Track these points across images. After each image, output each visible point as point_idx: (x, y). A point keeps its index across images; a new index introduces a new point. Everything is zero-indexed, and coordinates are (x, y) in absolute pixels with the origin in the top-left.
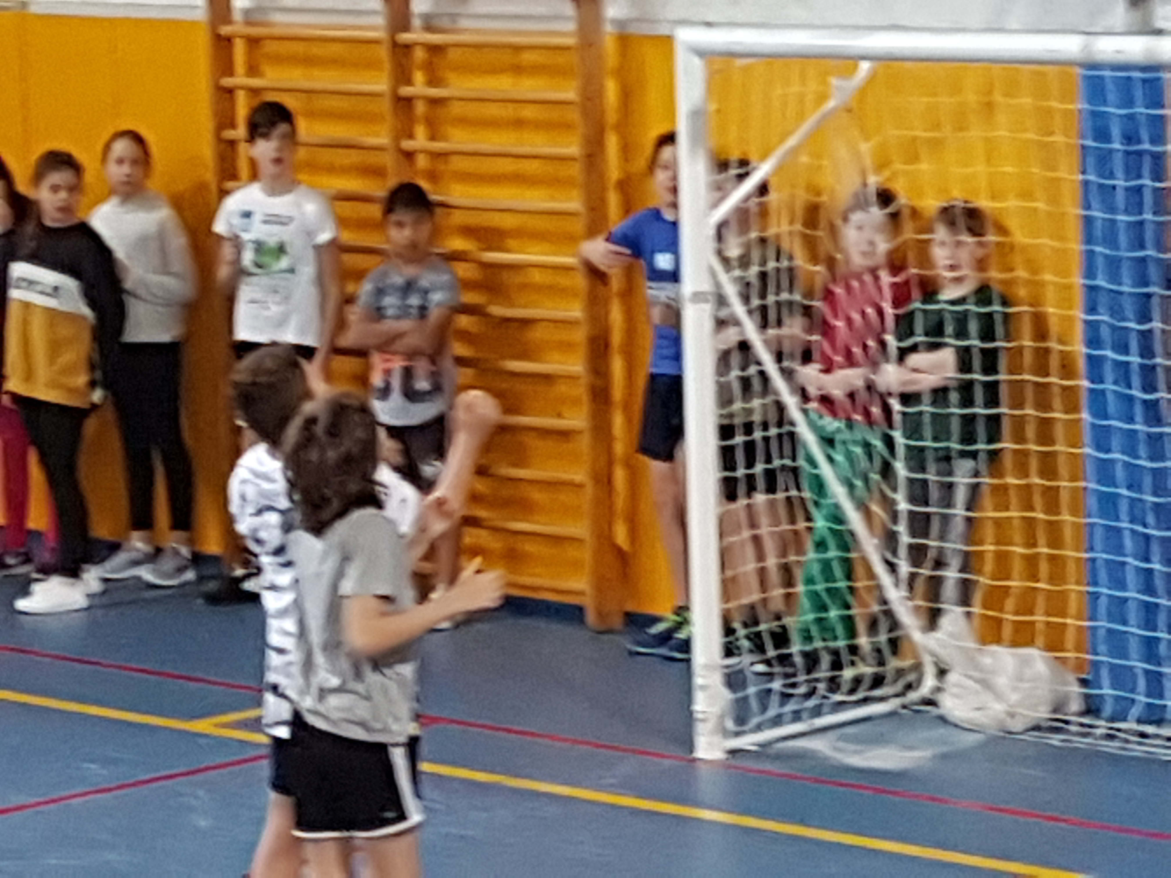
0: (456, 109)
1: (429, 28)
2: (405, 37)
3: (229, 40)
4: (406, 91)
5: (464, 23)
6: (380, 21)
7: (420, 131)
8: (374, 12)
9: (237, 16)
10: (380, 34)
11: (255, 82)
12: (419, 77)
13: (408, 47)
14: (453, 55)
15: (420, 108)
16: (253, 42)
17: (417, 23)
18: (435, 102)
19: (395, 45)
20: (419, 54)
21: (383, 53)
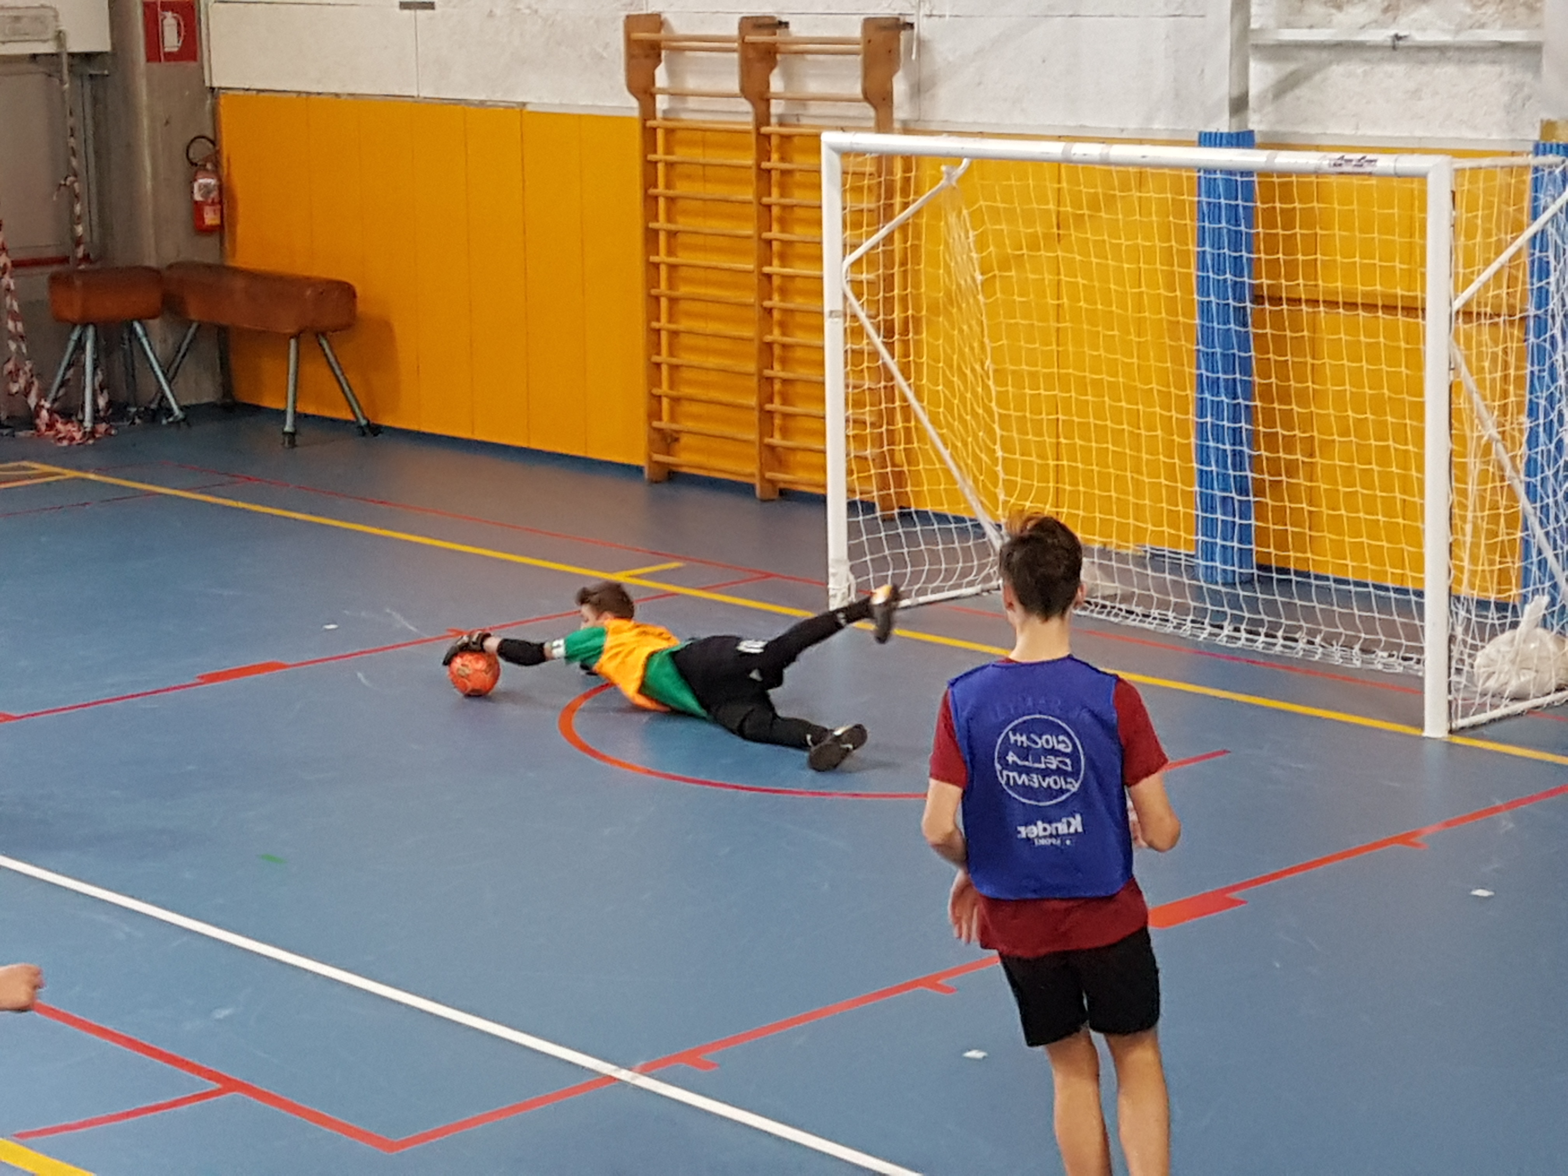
0: (798, 177)
1: (781, 124)
2: (764, 130)
3: (654, 129)
4: (765, 165)
5: (804, 121)
6: (750, 118)
7: (775, 191)
8: (747, 113)
9: (659, 115)
10: (751, 127)
11: (670, 158)
12: (775, 156)
13: (768, 137)
14: (796, 140)
15: (775, 176)
16: (669, 132)
17: (773, 120)
18: (784, 173)
19: (759, 134)
20: (774, 141)
21: (753, 138)
